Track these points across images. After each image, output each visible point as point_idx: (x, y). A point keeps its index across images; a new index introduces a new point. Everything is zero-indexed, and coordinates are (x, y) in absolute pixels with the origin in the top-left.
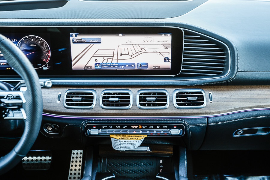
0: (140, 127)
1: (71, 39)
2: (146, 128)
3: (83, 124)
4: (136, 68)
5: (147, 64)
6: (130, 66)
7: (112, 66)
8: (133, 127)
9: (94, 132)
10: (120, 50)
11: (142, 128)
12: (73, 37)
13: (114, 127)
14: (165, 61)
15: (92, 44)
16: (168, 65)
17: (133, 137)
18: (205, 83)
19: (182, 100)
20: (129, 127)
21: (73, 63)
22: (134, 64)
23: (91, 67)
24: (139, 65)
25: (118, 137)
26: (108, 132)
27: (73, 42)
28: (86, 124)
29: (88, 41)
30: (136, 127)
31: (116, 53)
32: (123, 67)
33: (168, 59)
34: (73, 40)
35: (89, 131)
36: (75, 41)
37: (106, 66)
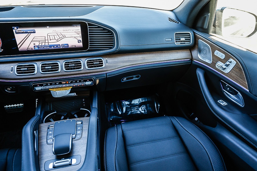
0: (67, 82)
1: (14, 30)
2: (71, 83)
3: (30, 84)
4: (61, 48)
5: (68, 45)
6: (57, 46)
7: (45, 47)
8: (63, 83)
9: (38, 88)
10: (49, 36)
11: (69, 83)
12: (15, 30)
13: (51, 84)
14: (79, 42)
15: (30, 34)
16: (81, 44)
17: (64, 89)
18: (103, 54)
19: (90, 64)
20: (60, 83)
21: (19, 46)
22: (59, 45)
23: (32, 48)
24: (63, 46)
25: (54, 90)
26: (47, 87)
27: (16, 33)
28: (32, 84)
29: (26, 31)
30: (65, 83)
31: (46, 39)
32: (52, 47)
33: (80, 41)
34: (16, 32)
35: (35, 89)
36: (17, 32)
37: (41, 47)
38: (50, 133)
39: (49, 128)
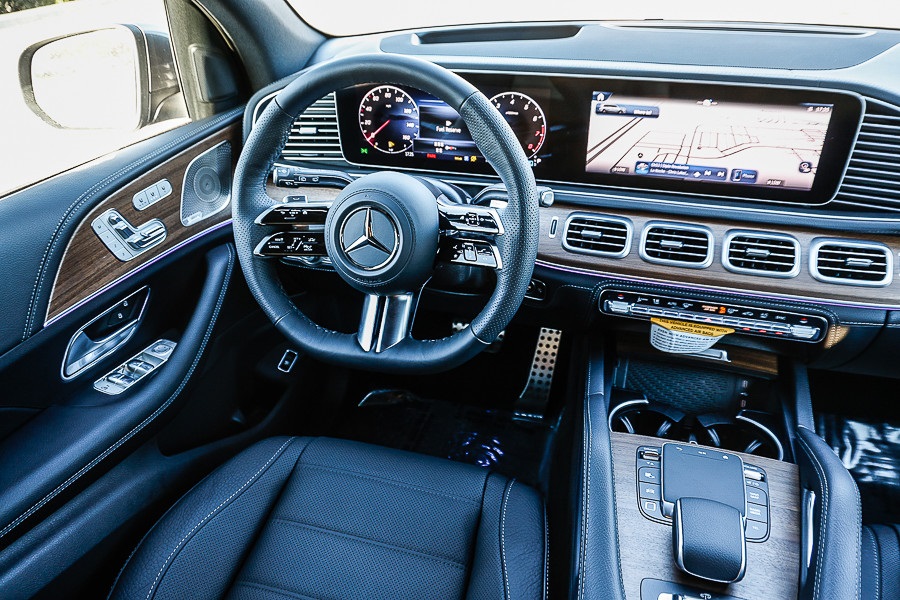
0: (723, 310)
1: (594, 104)
2: (734, 314)
3: (597, 287)
4: (728, 180)
5: (755, 173)
6: (714, 174)
7: (673, 170)
8: (707, 308)
9: (619, 307)
10: (698, 136)
11: (727, 314)
12: (599, 101)
13: (664, 304)
14: (801, 170)
15: (639, 118)
16: (807, 180)
17: (702, 330)
19: (833, 263)
20: (697, 308)
21: (589, 157)
22: (725, 171)
23: (627, 169)
24: (736, 175)
25: (668, 325)
26: (648, 311)
27: (598, 112)
28: (604, 289)
29: (630, 111)
30: (713, 309)
31: (687, 143)
32: (697, 174)
33: (810, 167)
34: (597, 108)
35: (608, 304)
36: (601, 109)
37: (659, 168)
38: (648, 475)
39: (641, 457)
